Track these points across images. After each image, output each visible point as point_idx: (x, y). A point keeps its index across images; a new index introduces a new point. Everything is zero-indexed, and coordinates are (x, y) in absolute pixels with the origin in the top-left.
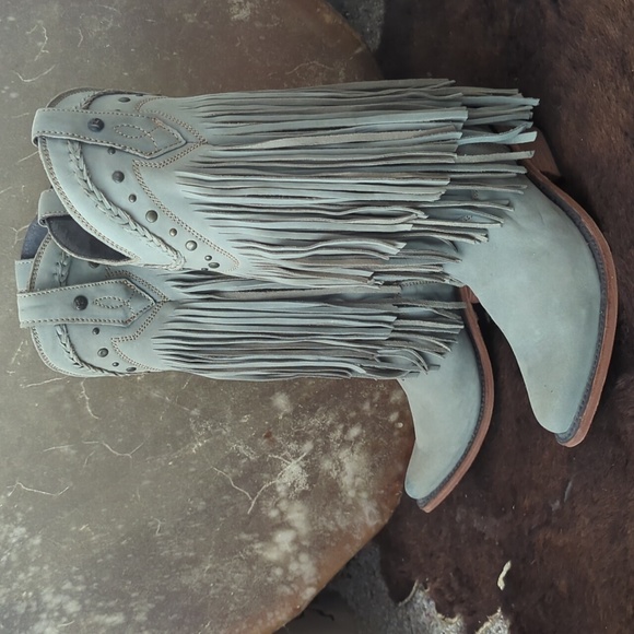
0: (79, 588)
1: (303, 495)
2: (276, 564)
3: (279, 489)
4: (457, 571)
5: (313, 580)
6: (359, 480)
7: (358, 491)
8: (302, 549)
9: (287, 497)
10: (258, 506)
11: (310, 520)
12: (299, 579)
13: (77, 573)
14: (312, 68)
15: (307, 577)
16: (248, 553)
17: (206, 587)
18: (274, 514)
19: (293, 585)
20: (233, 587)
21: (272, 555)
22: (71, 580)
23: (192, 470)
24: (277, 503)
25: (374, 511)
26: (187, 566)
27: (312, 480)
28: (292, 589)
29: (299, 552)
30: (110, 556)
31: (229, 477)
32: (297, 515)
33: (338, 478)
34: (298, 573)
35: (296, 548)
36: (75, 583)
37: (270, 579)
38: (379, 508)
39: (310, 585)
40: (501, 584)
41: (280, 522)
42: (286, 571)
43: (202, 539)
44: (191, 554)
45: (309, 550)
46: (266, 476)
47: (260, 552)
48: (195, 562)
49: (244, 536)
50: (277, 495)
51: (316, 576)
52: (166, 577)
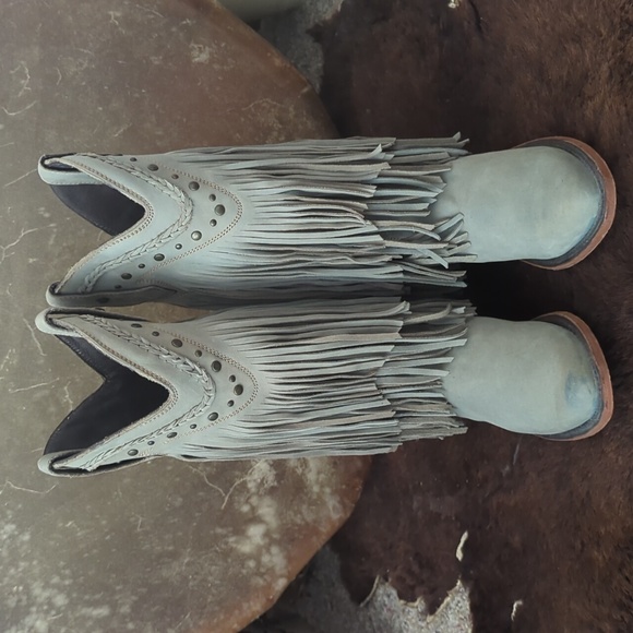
0: (67, 582)
1: (272, 491)
2: (249, 557)
3: (250, 485)
4: (417, 555)
5: (284, 572)
6: (322, 476)
7: (322, 486)
8: (272, 542)
9: (257, 493)
10: (231, 503)
11: (280, 515)
12: (271, 571)
13: (64, 568)
14: (264, 105)
15: (279, 569)
16: (223, 546)
17: (185, 580)
18: (246, 508)
19: (265, 577)
20: (210, 578)
21: (246, 548)
22: (59, 574)
23: (169, 468)
24: (249, 498)
25: (337, 505)
26: (166, 560)
27: (279, 477)
28: (265, 580)
29: (270, 545)
30: (95, 551)
31: (204, 474)
32: (267, 510)
33: (303, 474)
34: (270, 565)
35: (267, 540)
36: (63, 578)
37: (244, 571)
38: (342, 502)
39: (282, 576)
40: (459, 555)
41: (251, 516)
42: (259, 563)
43: (180, 534)
44: (171, 548)
45: (278, 543)
46: (237, 473)
47: (234, 545)
48: (174, 555)
49: (219, 530)
50: (248, 491)
51: (286, 567)
52: (148, 569)
